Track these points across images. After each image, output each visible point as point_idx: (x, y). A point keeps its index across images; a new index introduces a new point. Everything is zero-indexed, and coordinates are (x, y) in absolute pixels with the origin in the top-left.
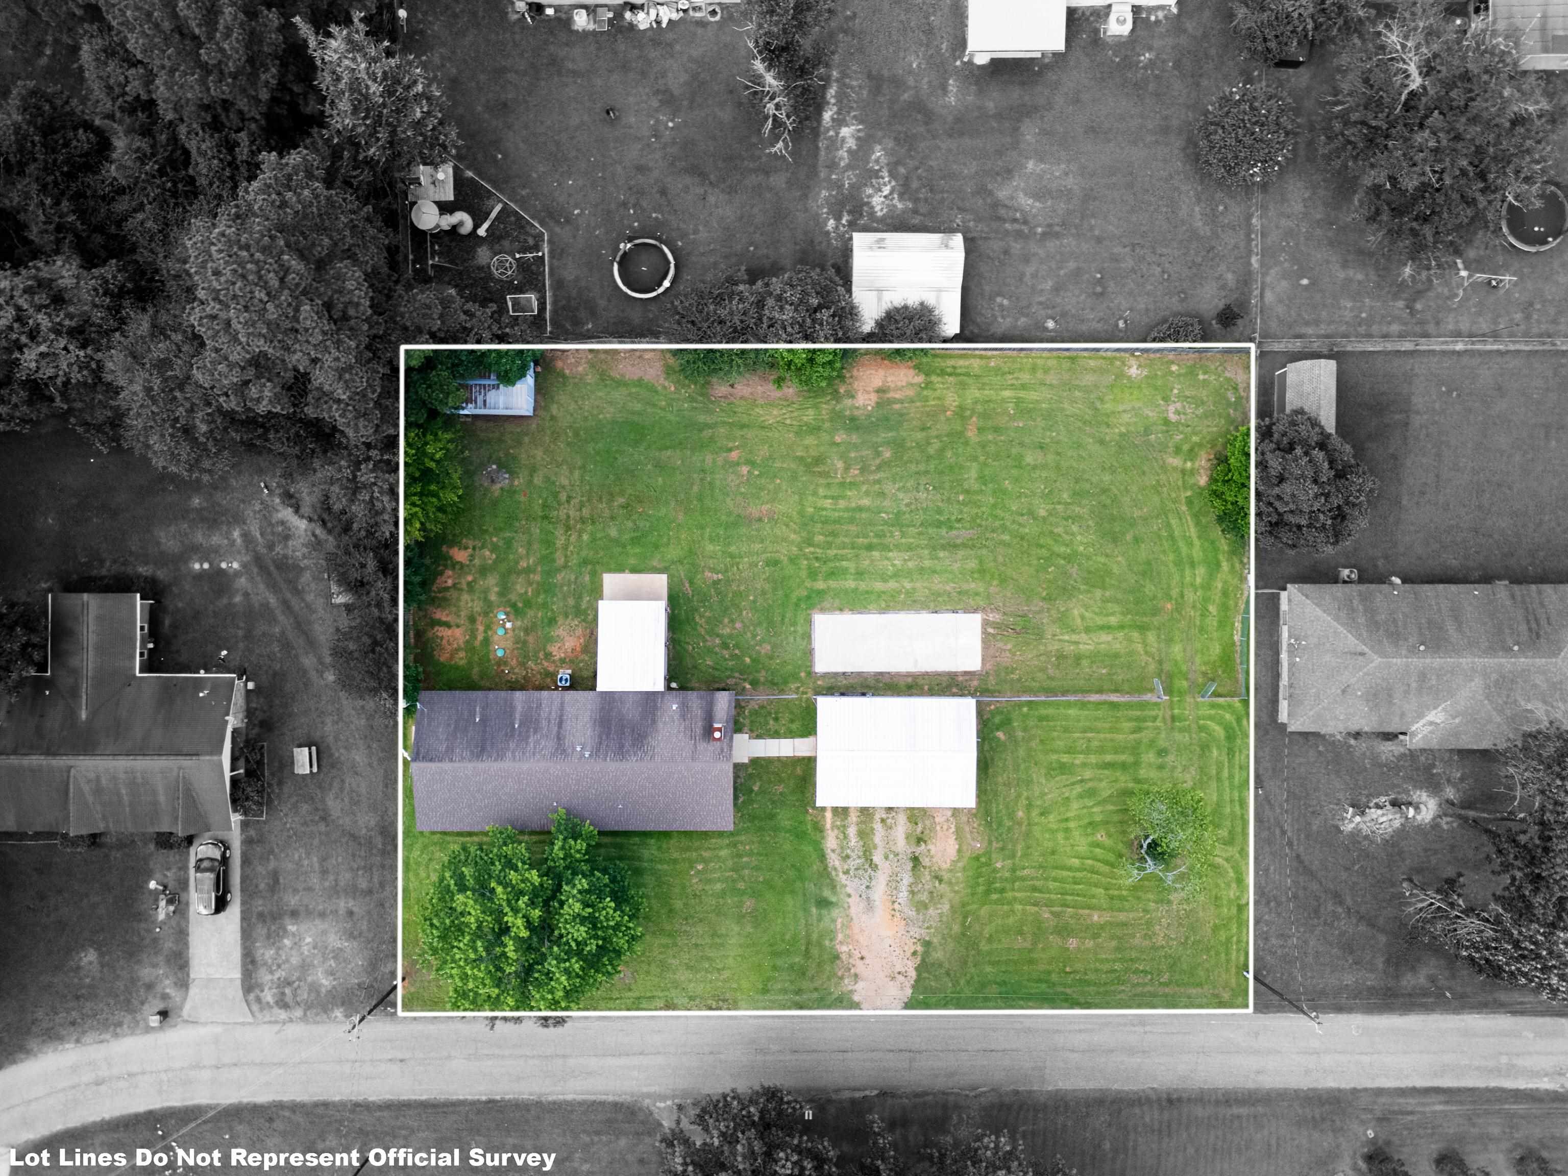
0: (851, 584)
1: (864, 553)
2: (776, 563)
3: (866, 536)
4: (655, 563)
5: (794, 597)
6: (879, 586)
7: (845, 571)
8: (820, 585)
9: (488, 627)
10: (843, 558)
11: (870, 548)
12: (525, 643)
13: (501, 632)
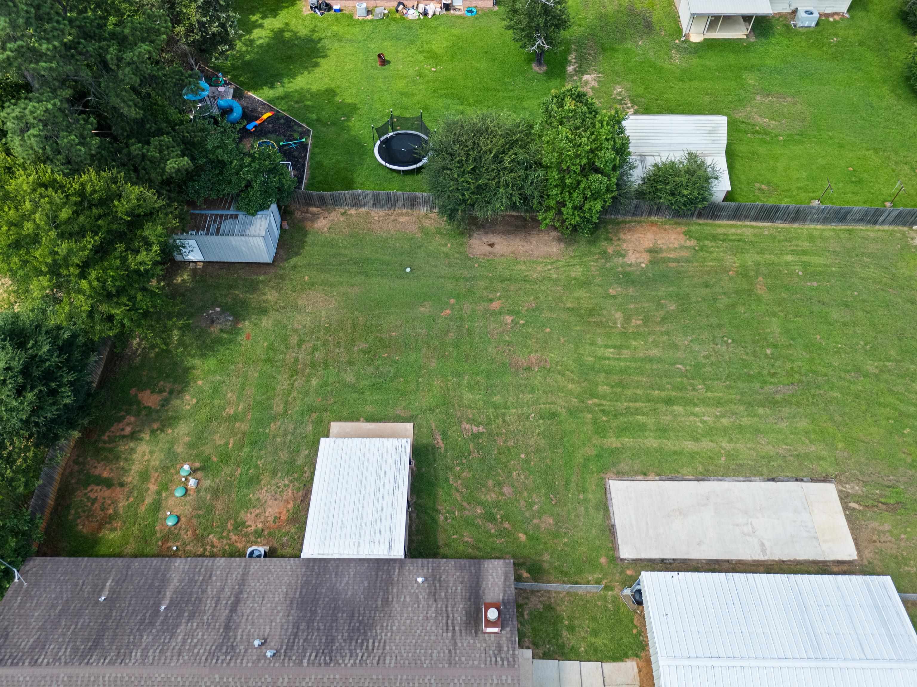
0: (652, 442)
1: (662, 407)
2: (553, 415)
3: (661, 388)
4: (399, 411)
5: (579, 457)
6: (689, 445)
7: (642, 427)
8: (613, 442)
9: (165, 487)
10: (637, 412)
11: (669, 401)
12: (210, 509)
13: (179, 493)
